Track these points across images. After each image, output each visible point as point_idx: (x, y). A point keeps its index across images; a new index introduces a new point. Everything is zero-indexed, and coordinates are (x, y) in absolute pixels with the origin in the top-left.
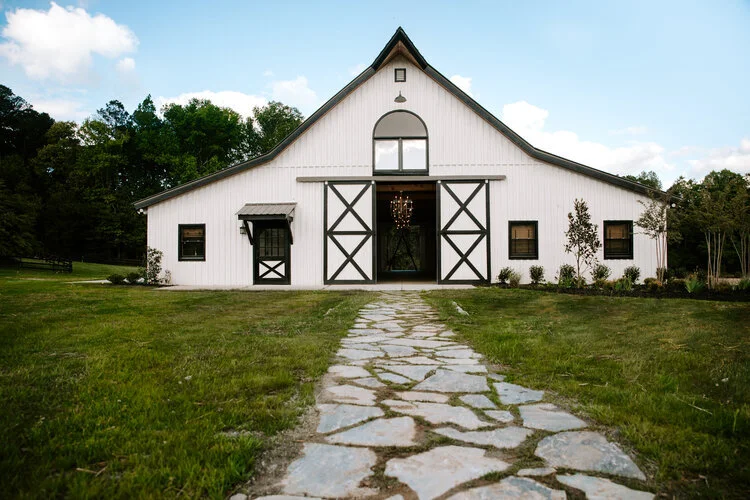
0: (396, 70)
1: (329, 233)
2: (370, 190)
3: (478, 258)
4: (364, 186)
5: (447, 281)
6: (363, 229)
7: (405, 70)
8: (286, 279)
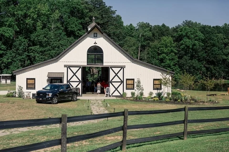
0: (94, 33)
1: (68, 81)
2: (81, 69)
4: (79, 68)
5: (112, 96)
6: (78, 81)
7: (97, 33)
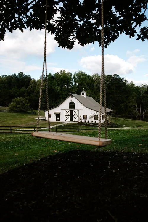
1: (65, 115)
3: (77, 119)
4: (69, 110)
5: (74, 121)
6: (69, 115)
8: (59, 120)
